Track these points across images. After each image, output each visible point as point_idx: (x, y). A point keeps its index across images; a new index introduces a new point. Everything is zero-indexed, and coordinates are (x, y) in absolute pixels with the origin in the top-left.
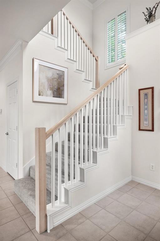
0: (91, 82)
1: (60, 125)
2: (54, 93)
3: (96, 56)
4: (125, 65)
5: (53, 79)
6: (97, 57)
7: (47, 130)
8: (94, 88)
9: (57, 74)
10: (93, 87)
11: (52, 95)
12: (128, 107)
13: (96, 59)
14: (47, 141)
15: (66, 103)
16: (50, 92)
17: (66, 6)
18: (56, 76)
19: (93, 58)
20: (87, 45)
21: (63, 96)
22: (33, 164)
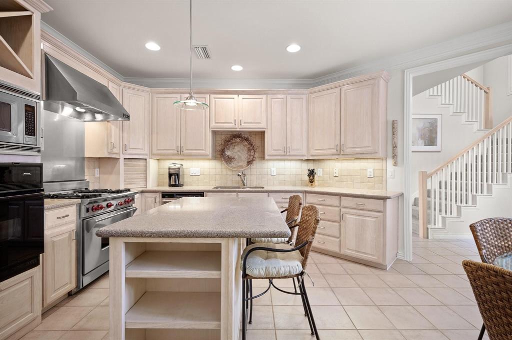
0: (477, 123)
1: (438, 170)
2: (425, 143)
5: (424, 129)
6: (488, 88)
7: (428, 173)
8: (483, 129)
9: (429, 123)
10: (480, 127)
11: (423, 144)
13: (485, 92)
14: (428, 180)
15: (440, 150)
16: (421, 142)
17: (473, 70)
18: (428, 125)
19: (480, 91)
21: (435, 144)
22: (417, 196)
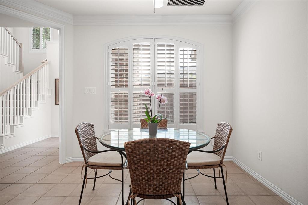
0: (15, 66)
3: (19, 42)
4: (46, 60)
6: (21, 44)
8: (18, 71)
10: (17, 69)
12: (48, 89)
13: (19, 46)
19: (16, 45)
20: (12, 35)
